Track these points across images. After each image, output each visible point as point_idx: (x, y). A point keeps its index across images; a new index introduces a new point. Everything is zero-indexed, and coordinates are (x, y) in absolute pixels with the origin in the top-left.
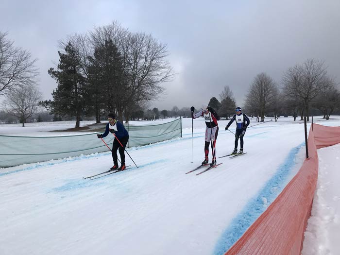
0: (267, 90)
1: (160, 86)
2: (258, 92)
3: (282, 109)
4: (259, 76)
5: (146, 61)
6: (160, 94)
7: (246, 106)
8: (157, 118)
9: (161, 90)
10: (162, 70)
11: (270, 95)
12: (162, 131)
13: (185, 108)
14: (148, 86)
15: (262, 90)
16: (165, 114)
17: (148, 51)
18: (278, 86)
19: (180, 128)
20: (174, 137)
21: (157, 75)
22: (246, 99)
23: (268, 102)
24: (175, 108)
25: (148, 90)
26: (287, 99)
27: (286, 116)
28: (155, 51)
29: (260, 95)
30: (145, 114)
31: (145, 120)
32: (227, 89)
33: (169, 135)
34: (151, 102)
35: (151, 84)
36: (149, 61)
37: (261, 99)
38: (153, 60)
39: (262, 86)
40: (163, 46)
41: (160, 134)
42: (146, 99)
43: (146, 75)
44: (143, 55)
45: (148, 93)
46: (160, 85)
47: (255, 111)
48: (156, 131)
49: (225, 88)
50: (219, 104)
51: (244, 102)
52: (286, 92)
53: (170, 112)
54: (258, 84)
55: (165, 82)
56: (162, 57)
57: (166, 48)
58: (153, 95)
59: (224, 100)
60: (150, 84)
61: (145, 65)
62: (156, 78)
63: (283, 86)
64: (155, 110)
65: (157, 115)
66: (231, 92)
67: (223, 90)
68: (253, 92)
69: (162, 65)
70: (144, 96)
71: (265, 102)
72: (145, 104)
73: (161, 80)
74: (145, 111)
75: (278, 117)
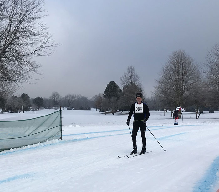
0: (186, 74)
1: (31, 61)
2: (173, 77)
3: (205, 102)
4: (175, 54)
5: (11, 23)
6: (31, 74)
7: (157, 96)
8: (26, 109)
9: (32, 67)
10: (36, 38)
11: (190, 82)
12: (32, 129)
13: (70, 95)
14: (12, 60)
15: (178, 74)
16: (39, 103)
17: (14, 8)
18: (200, 70)
19: (59, 124)
20: (50, 138)
21: (27, 44)
22: (157, 85)
23: (188, 90)
24: (55, 95)
25: (13, 67)
26: (212, 87)
27: (211, 112)
28: (26, 9)
29: (176, 81)
30: (9, 103)
31: (7, 111)
32: (131, 71)
33: (42, 135)
34: (17, 84)
35: (18, 57)
36: (16, 23)
37: (177, 87)
38: (21, 22)
39: (179, 68)
40: (37, 3)
41: (27, 133)
42: (10, 80)
43: (10, 44)
44: (6, 14)
45: (11, 71)
46: (32, 59)
47: (170, 104)
48: (22, 128)
49: (129, 70)
50: (121, 91)
51: (154, 90)
52: (211, 78)
53: (47, 100)
54: (174, 65)
55: (39, 55)
56: (36, 18)
57: (41, 5)
58: (20, 74)
59: (127, 86)
60: (15, 57)
61: (9, 28)
62: (25, 49)
63: (207, 70)
64: (24, 96)
65: (27, 104)
66: (137, 75)
67: (126, 72)
68: (167, 76)
69: (35, 30)
70: (5, 75)
71: (183, 91)
72: (8, 86)
73: (34, 52)
74: (9, 97)
75: (201, 112)
